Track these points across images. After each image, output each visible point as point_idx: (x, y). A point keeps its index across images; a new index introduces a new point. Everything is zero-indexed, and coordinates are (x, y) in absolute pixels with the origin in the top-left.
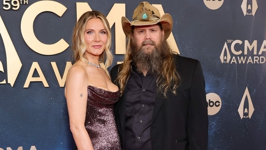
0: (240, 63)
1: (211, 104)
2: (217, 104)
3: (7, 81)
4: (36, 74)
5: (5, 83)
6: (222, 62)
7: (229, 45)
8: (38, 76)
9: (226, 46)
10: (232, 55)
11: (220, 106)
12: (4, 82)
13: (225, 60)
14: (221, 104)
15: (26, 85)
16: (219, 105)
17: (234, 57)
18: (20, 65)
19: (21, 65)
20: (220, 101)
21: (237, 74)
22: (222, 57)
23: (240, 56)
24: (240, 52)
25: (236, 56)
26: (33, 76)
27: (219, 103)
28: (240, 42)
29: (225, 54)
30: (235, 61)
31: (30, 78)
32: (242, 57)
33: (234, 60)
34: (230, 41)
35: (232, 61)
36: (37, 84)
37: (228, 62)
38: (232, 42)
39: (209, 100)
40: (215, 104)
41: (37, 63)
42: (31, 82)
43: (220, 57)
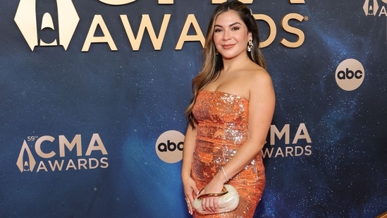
1: (350, 75)
2: (358, 74)
3: (58, 42)
6: (367, 13)
8: (102, 35)
10: (381, 4)
11: (363, 78)
12: (55, 43)
13: (371, 12)
14: (363, 74)
15: (86, 48)
16: (361, 76)
17: (383, 7)
18: (77, 19)
19: (78, 19)
20: (363, 71)
22: (366, 7)
27: (361, 72)
29: (371, 3)
30: (385, 13)
33: (383, 12)
35: (381, 13)
36: (101, 46)
37: (375, 13)
39: (347, 69)
40: (355, 75)
41: (100, 16)
42: (92, 43)
43: (364, 7)
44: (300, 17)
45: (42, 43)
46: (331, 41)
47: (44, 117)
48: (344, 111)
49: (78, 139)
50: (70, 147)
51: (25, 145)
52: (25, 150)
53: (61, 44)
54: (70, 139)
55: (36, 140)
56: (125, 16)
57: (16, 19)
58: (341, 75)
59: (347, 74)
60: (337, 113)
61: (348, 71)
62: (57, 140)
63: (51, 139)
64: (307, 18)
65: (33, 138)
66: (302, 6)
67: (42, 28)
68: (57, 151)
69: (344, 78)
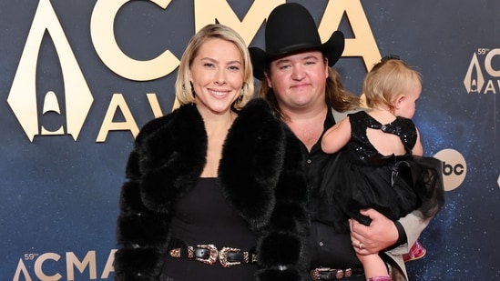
1: (447, 170)
2: (459, 170)
3: (65, 129)
4: (119, 116)
5: (63, 133)
7: (482, 59)
8: (123, 120)
9: (475, 60)
10: (487, 77)
11: (464, 175)
12: (61, 131)
13: (474, 87)
14: (465, 170)
15: (102, 137)
16: (462, 171)
17: (490, 82)
18: (90, 100)
19: (92, 99)
20: (465, 165)
21: (496, 112)
22: (467, 81)
25: (494, 79)
26: (114, 120)
27: (462, 167)
29: (474, 76)
30: (493, 89)
31: (108, 125)
33: (490, 87)
34: (484, 51)
35: (487, 89)
36: (122, 134)
37: (479, 90)
38: (487, 52)
39: (443, 163)
40: (454, 170)
41: (121, 95)
42: (110, 131)
43: (465, 82)
45: (44, 132)
46: (422, 127)
47: (47, 229)
48: (441, 217)
49: (91, 256)
50: (81, 268)
51: (21, 266)
52: (22, 272)
53: (68, 132)
54: (81, 258)
55: (36, 258)
56: (154, 95)
57: (10, 100)
61: (445, 165)
62: (63, 260)
63: (56, 257)
65: (31, 256)
67: (44, 111)
68: (64, 273)
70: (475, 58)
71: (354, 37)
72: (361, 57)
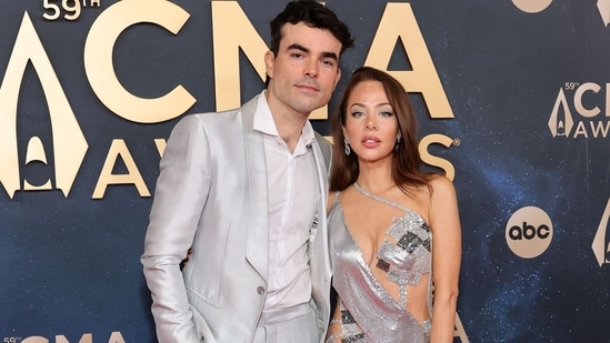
0: (595, 136)
1: (529, 232)
2: (543, 232)
3: (54, 183)
4: (120, 167)
5: (50, 188)
6: (554, 133)
7: (570, 96)
8: (126, 171)
9: (561, 96)
10: (577, 117)
11: (550, 237)
12: (48, 186)
13: (561, 130)
14: (551, 232)
15: (99, 192)
16: (547, 234)
17: (581, 123)
18: (83, 146)
19: (87, 147)
21: (588, 161)
22: (552, 123)
23: (595, 120)
24: (596, 111)
25: (586, 121)
26: (115, 172)
27: (547, 229)
28: (595, 88)
29: (561, 116)
30: (584, 132)
31: (106, 178)
32: (600, 123)
33: (581, 130)
34: (572, 85)
35: (577, 132)
36: (124, 189)
37: (567, 133)
38: (577, 87)
39: (525, 223)
40: (538, 232)
41: (122, 141)
42: (108, 185)
43: (549, 124)
44: (446, 141)
45: (28, 186)
46: (497, 178)
47: (31, 306)
48: (521, 291)
49: (86, 341)
53: (58, 187)
56: (163, 141)
58: (515, 233)
59: (525, 232)
60: (509, 295)
61: (526, 227)
64: (457, 142)
65: (12, 341)
66: (450, 122)
67: (27, 162)
69: (519, 237)
70: (561, 94)
71: (412, 69)
72: (420, 93)
